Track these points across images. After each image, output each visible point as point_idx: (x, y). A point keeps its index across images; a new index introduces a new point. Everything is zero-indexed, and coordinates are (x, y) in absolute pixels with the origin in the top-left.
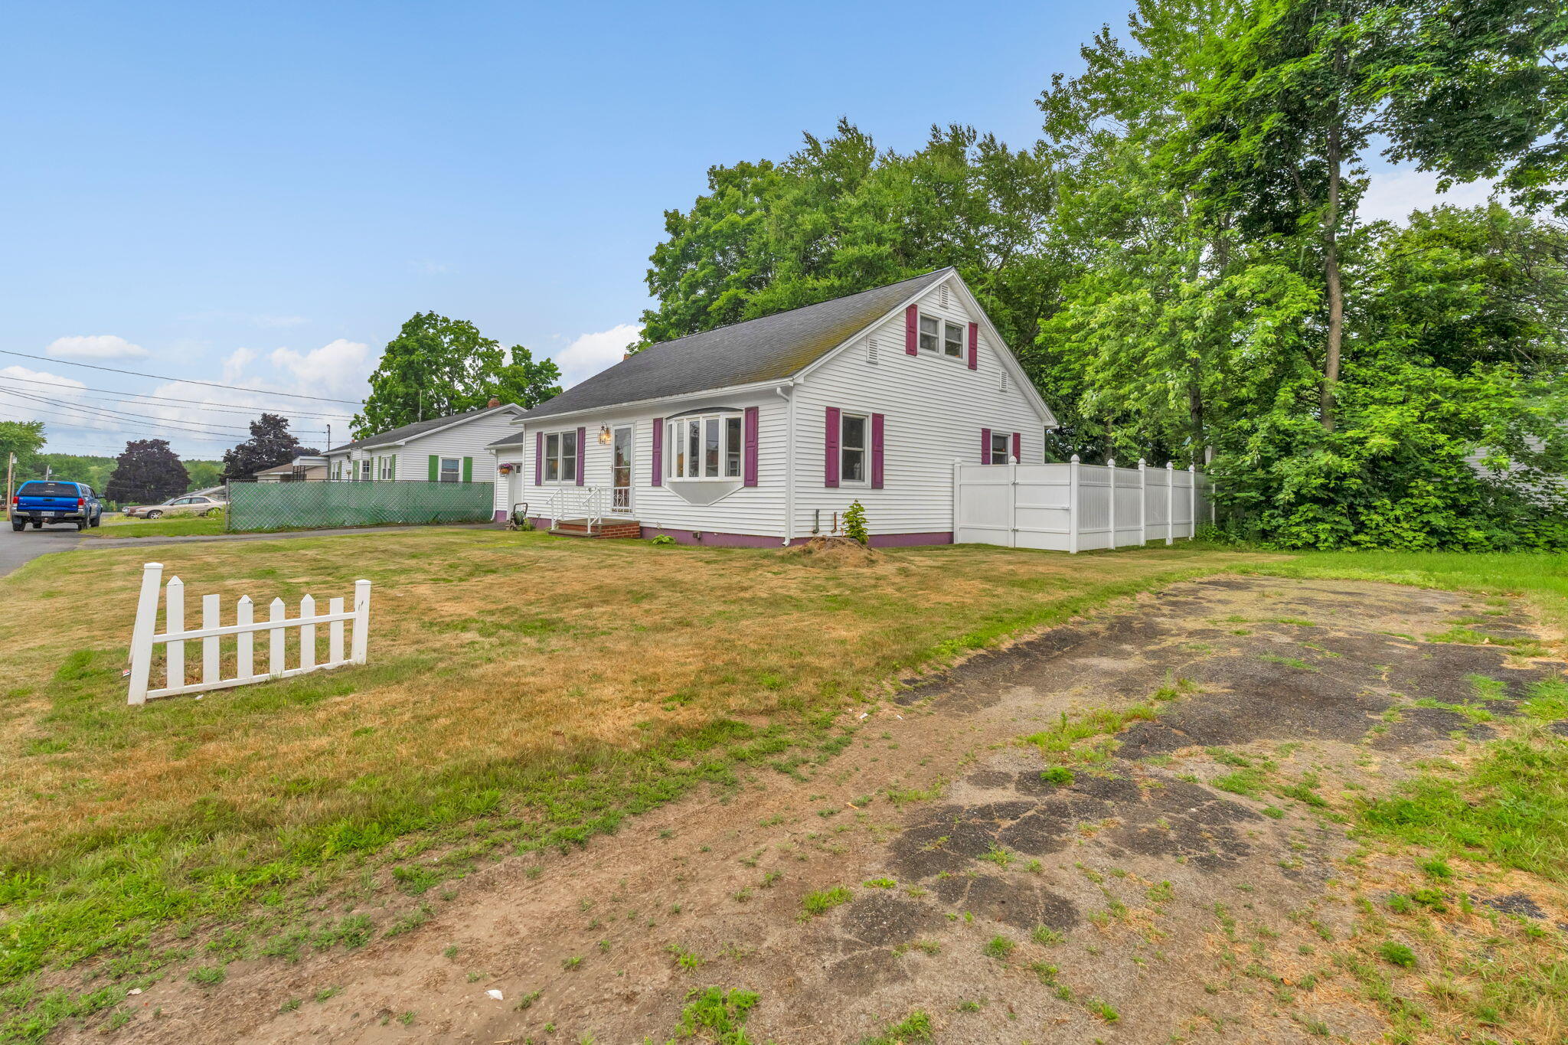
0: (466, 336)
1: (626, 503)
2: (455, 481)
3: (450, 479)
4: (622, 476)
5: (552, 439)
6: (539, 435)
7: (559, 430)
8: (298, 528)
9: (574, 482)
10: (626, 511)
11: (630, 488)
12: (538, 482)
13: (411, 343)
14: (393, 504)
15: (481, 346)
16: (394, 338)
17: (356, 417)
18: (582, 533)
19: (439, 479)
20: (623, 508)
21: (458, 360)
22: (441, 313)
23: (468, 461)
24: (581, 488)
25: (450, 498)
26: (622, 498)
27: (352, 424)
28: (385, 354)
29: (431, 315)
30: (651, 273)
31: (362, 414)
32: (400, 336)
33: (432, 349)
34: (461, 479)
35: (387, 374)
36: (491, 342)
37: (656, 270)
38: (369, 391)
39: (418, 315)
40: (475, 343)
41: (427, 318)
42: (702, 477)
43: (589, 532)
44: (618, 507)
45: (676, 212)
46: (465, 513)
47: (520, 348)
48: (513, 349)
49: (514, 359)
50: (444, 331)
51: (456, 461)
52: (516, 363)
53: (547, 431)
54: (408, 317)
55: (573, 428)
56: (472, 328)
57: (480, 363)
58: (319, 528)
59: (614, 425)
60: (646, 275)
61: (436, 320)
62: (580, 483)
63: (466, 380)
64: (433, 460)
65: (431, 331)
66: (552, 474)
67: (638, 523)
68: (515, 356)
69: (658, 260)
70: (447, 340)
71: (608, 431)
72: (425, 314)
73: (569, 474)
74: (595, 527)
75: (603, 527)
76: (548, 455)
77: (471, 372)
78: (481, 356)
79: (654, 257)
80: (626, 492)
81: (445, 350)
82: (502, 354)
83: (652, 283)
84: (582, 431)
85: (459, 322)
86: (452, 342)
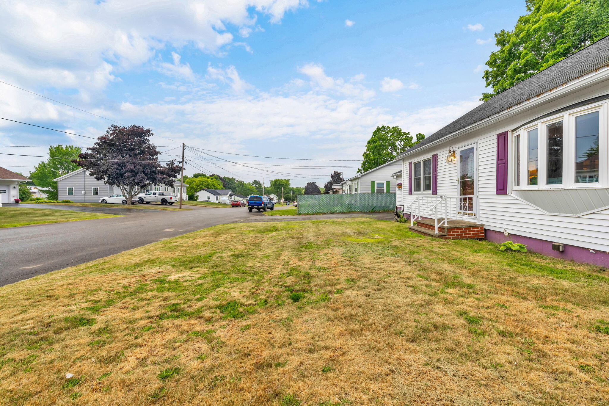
0: (396, 132)
1: (471, 209)
2: (382, 192)
3: (380, 191)
4: (466, 187)
5: (417, 165)
6: (410, 164)
7: (421, 159)
8: (320, 213)
9: (431, 192)
10: (471, 215)
11: (474, 196)
12: (410, 193)
13: (376, 139)
14: (356, 203)
15: (403, 136)
16: (370, 138)
17: (359, 169)
18: (431, 232)
19: (376, 192)
20: (468, 212)
21: (394, 143)
22: (386, 125)
23: (388, 183)
24: (435, 196)
25: (379, 201)
26: (467, 204)
27: (358, 172)
28: (367, 144)
29: (383, 126)
30: (487, 73)
31: (360, 168)
32: (372, 137)
33: (383, 140)
34: (385, 191)
35: (368, 152)
36: (407, 134)
37: (490, 70)
38: (362, 159)
39: (378, 128)
40: (401, 135)
41: (381, 128)
43: (436, 232)
44: (463, 211)
45: (503, 32)
46: (386, 207)
47: (420, 134)
48: (417, 135)
49: (417, 139)
50: (388, 133)
51: (383, 183)
52: (418, 141)
53: (414, 160)
54: (375, 129)
55: (429, 156)
56: (399, 129)
57: (403, 143)
58: (328, 213)
59: (459, 148)
60: (484, 74)
61: (385, 128)
62: (435, 192)
63: (398, 151)
64: (373, 183)
65: (383, 133)
66: (418, 188)
67: (482, 226)
68: (418, 138)
69: (492, 63)
70: (389, 135)
71: (454, 153)
72: (380, 127)
73: (427, 188)
74: (441, 229)
75: (449, 229)
76: (415, 176)
77: (399, 147)
78: (402, 140)
79: (489, 62)
80: (470, 199)
81: (390, 140)
82: (412, 138)
83: (487, 78)
84: (435, 157)
85: (393, 127)
86: (391, 135)
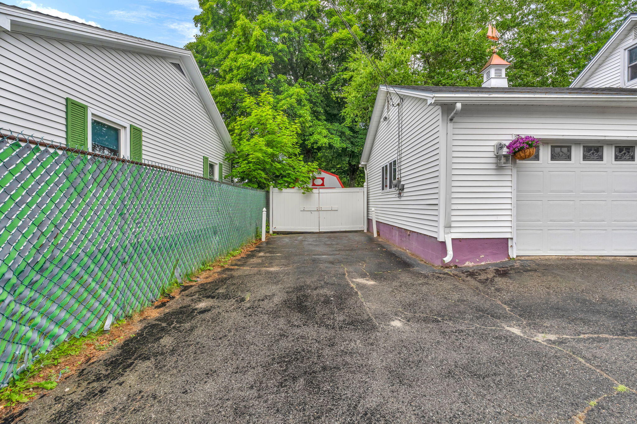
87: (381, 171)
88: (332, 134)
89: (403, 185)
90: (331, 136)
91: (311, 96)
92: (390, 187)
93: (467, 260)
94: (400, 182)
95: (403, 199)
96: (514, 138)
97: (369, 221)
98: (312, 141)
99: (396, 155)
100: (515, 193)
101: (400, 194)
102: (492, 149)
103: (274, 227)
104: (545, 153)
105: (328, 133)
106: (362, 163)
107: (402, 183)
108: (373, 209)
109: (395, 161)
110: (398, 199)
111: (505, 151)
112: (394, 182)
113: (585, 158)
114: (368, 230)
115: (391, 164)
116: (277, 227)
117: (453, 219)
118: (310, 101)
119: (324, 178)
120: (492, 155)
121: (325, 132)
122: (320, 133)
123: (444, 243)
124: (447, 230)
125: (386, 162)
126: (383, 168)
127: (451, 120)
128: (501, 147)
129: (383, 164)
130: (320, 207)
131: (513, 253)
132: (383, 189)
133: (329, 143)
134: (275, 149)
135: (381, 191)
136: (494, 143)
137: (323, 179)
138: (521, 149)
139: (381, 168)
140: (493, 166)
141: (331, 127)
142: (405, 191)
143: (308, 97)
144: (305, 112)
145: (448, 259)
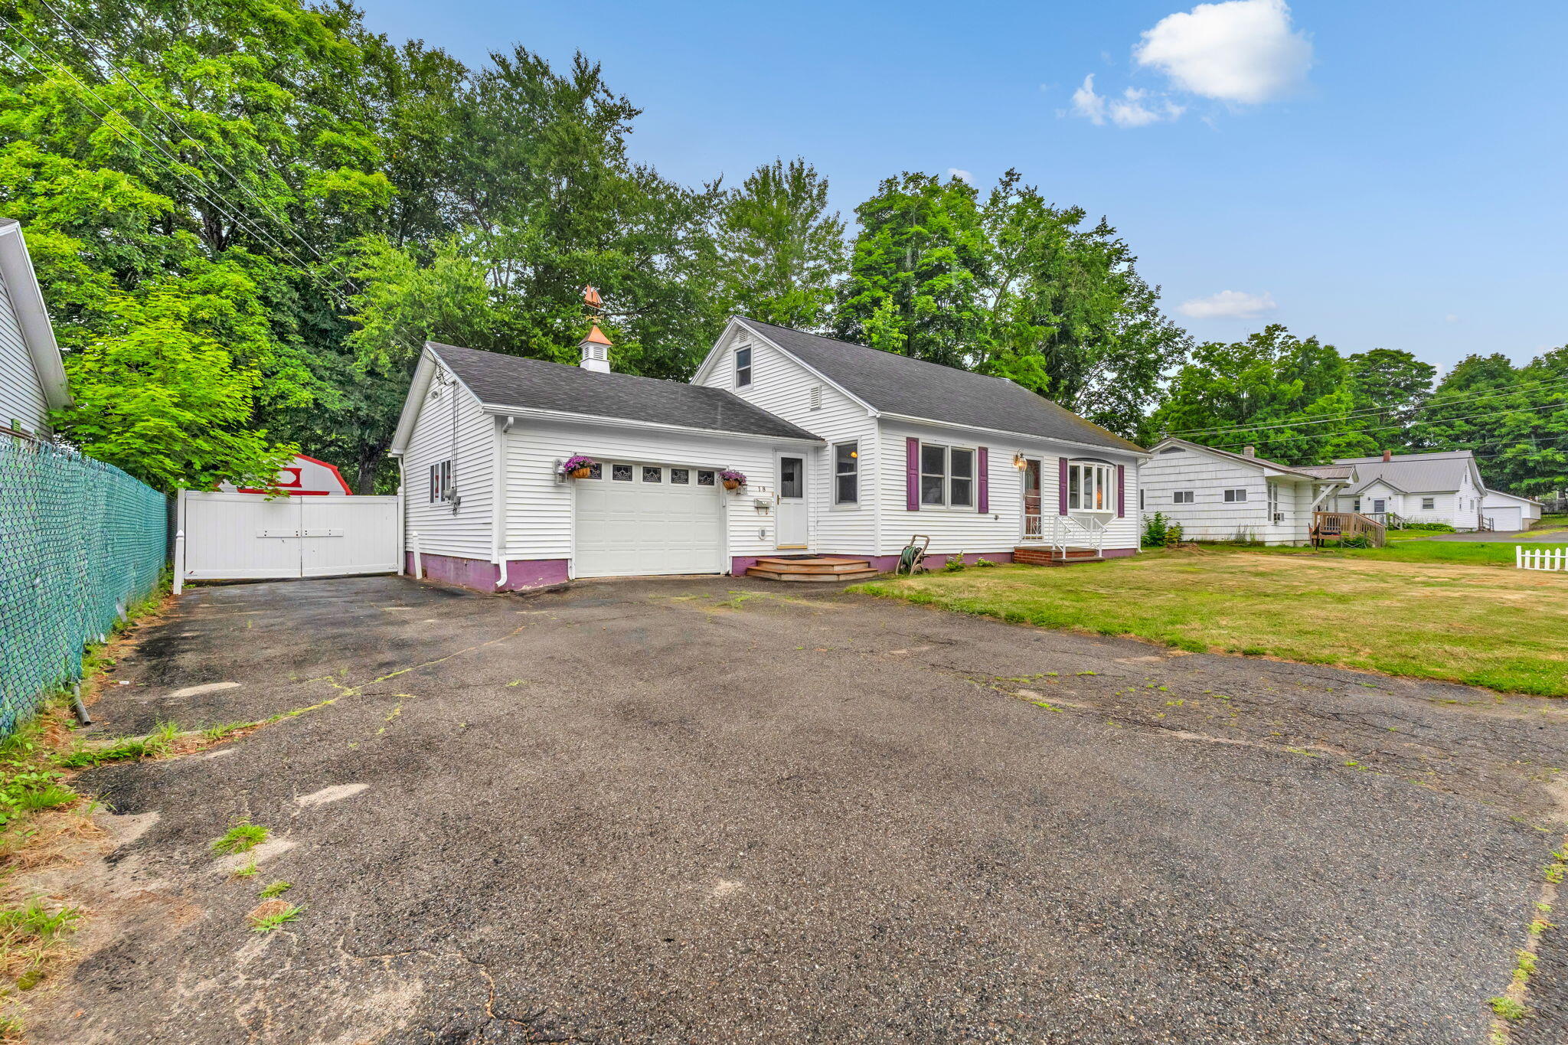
1: (1040, 531)
4: (1033, 506)
5: (934, 451)
6: (911, 441)
7: (949, 443)
10: (1038, 538)
11: (1041, 516)
12: (913, 506)
18: (1094, 557)
20: (1036, 535)
26: (1033, 527)
42: (1094, 510)
43: (1064, 558)
44: (1030, 535)
55: (971, 445)
62: (984, 509)
73: (961, 496)
80: (1037, 520)
84: (984, 452)
87: (429, 471)
88: (321, 378)
89: (459, 498)
90: (319, 383)
91: (267, 290)
92: (443, 500)
93: (524, 584)
94: (455, 492)
95: (459, 516)
96: (571, 455)
97: (408, 555)
98: (273, 392)
99: (450, 454)
100: (574, 511)
101: (455, 510)
102: (550, 465)
103: (188, 570)
104: (607, 471)
105: (311, 375)
106: (395, 451)
107: (458, 495)
108: (415, 533)
109: (449, 462)
110: (452, 517)
111: (561, 469)
112: (447, 492)
113: (645, 479)
114: (406, 571)
115: (443, 464)
116: (196, 571)
117: (509, 539)
118: (265, 300)
119: (300, 470)
120: (550, 471)
121: (305, 375)
122: (291, 378)
123: (497, 566)
124: (502, 551)
125: (437, 460)
126: (432, 467)
127: (505, 432)
128: (558, 463)
129: (434, 461)
130: (304, 530)
131: (572, 575)
132: (432, 501)
133: (315, 400)
134: (197, 412)
135: (429, 504)
136: (553, 459)
137: (297, 472)
138: (574, 469)
139: (429, 466)
140: (551, 484)
141: (319, 362)
142: (462, 505)
143: (260, 292)
144: (256, 330)
145: (500, 583)
